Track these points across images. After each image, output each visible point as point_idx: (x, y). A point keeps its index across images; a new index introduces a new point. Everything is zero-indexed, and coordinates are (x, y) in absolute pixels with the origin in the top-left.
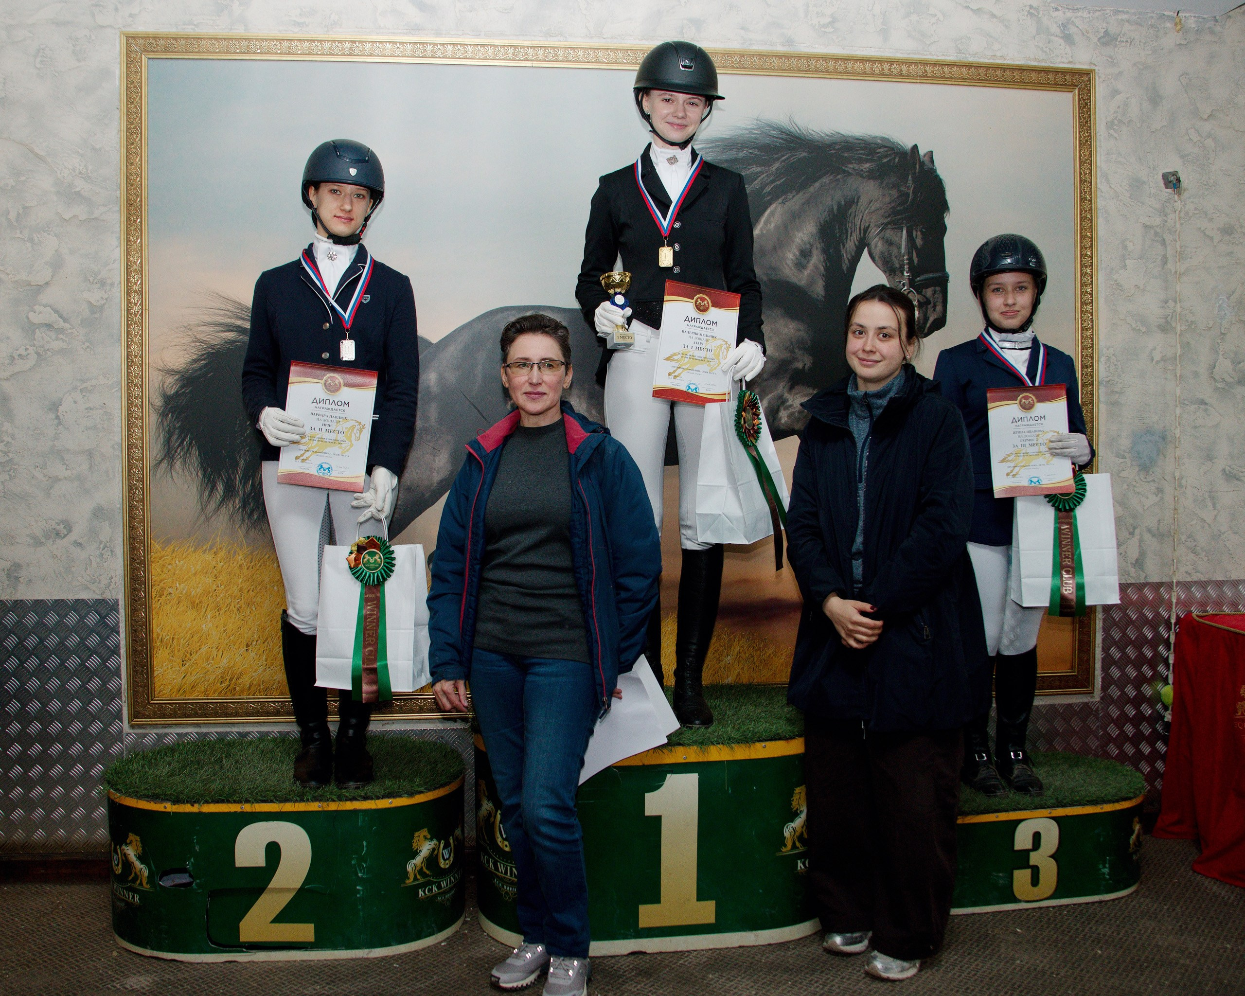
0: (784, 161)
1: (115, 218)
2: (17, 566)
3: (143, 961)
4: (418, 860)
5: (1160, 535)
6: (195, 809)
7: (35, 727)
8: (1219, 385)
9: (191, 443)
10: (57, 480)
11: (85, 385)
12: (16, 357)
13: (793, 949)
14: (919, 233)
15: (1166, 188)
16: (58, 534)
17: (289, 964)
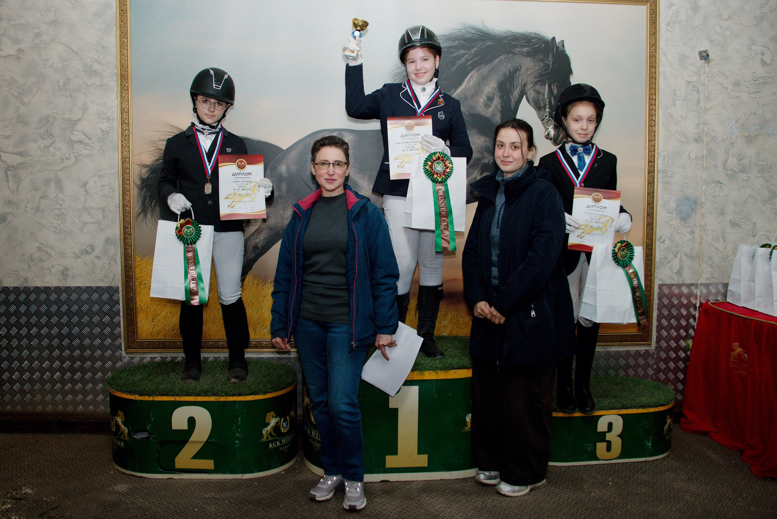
0: (479, 47)
1: (114, 84)
2: (67, 269)
3: (126, 476)
4: (269, 428)
5: (691, 257)
6: (151, 399)
7: (77, 353)
8: (729, 172)
9: (156, 204)
10: (86, 223)
11: (100, 173)
12: (64, 159)
13: (470, 482)
14: (555, 87)
15: (701, 60)
16: (87, 252)
17: (200, 481)
